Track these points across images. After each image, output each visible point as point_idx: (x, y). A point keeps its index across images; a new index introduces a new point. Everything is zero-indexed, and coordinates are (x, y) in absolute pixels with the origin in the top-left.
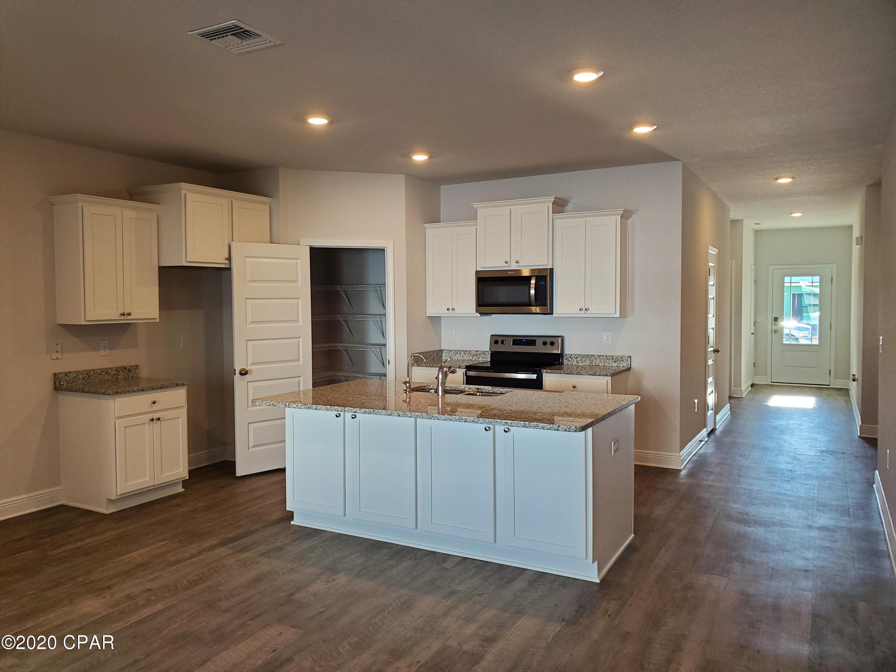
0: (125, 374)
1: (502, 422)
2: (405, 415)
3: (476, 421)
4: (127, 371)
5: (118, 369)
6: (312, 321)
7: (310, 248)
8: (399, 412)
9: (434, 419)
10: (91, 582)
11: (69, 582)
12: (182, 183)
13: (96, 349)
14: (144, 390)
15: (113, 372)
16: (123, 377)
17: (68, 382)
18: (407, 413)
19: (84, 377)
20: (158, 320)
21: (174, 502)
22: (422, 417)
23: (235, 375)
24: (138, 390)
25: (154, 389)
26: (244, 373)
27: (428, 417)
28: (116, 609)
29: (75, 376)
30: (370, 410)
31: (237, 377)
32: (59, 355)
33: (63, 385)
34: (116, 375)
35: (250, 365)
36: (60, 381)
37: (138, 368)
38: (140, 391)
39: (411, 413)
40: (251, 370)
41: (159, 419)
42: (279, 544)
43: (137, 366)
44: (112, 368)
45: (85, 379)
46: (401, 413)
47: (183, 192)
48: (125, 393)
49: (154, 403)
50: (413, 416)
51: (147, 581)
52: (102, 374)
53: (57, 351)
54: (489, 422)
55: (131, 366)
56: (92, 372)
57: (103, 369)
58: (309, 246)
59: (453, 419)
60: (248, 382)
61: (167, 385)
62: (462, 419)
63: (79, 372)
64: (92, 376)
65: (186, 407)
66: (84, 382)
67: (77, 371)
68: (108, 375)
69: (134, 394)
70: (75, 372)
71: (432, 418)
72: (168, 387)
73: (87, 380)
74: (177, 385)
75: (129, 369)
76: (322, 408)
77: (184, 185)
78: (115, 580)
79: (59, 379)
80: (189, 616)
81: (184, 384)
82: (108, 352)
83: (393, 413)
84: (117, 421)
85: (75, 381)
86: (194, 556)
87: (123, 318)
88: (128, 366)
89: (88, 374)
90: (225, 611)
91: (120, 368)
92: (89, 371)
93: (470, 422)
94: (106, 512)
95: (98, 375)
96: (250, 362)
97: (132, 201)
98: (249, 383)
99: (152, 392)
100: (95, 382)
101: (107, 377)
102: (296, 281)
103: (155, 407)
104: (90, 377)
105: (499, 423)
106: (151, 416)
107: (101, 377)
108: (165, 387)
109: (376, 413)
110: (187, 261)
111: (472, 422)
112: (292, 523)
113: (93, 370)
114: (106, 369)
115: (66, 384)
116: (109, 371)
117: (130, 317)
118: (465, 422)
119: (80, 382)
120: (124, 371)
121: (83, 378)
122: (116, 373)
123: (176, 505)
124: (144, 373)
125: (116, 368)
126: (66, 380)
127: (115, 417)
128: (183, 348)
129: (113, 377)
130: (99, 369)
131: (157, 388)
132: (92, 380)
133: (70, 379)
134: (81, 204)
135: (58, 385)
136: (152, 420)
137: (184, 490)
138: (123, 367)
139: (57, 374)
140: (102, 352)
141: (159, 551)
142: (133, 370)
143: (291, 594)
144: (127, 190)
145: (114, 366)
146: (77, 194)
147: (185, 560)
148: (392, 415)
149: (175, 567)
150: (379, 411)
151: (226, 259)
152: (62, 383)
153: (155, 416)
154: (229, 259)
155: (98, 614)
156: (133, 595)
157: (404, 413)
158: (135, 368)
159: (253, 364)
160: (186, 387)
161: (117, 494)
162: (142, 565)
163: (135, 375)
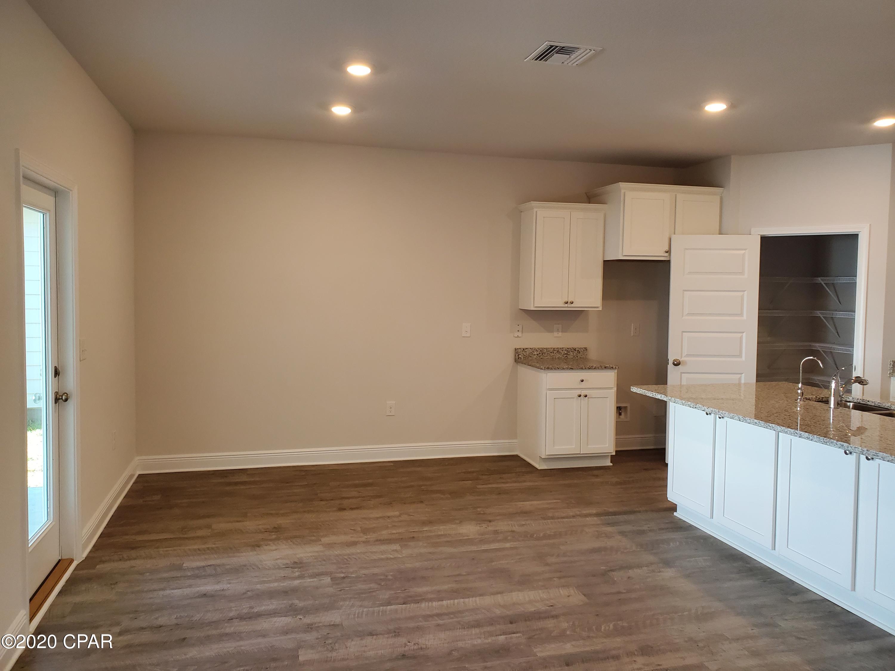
0: (575, 354)
1: (837, 443)
2: (745, 420)
3: (811, 438)
4: (577, 352)
5: (568, 350)
6: (758, 316)
7: (761, 237)
8: (740, 416)
9: (770, 429)
10: (484, 514)
11: (471, 509)
12: (620, 183)
13: (551, 331)
14: (573, 369)
15: (563, 352)
16: (572, 357)
17: (525, 356)
18: (746, 419)
19: (538, 353)
20: (600, 309)
21: (596, 472)
22: (759, 425)
23: (668, 364)
24: (567, 368)
25: (583, 369)
26: (677, 364)
27: (765, 426)
28: (481, 537)
29: (531, 352)
30: (716, 410)
31: (670, 366)
32: (520, 334)
33: (521, 358)
34: (566, 354)
35: (685, 357)
36: (519, 354)
37: (587, 350)
38: (569, 369)
39: (750, 419)
40: (685, 363)
41: (586, 396)
42: (645, 528)
43: (586, 349)
44: (563, 348)
45: (539, 355)
46: (741, 418)
47: (623, 191)
48: (555, 369)
49: (582, 381)
50: (751, 422)
51: (517, 525)
52: (553, 353)
53: (518, 331)
54: (824, 441)
55: (580, 348)
56: (545, 350)
57: (555, 348)
58: (760, 235)
59: (788, 432)
60: (681, 373)
61: (595, 367)
62: (796, 433)
63: (534, 349)
64: (545, 354)
65: (616, 389)
66: (538, 358)
67: (533, 348)
68: (559, 354)
69: (563, 371)
70: (531, 348)
71: (769, 427)
72: (596, 369)
73: (541, 356)
74: (605, 368)
75: (578, 350)
76: (679, 402)
77: (622, 185)
78: (498, 518)
79: (518, 353)
80: (520, 559)
81: (612, 367)
82: (560, 334)
83: (734, 416)
84: (548, 392)
85: (530, 356)
86: (567, 517)
87: (566, 305)
88: (577, 348)
89: (542, 352)
90: (547, 564)
91: (570, 349)
92: (543, 349)
93: (805, 438)
94: (538, 467)
95: (550, 353)
96: (685, 353)
97: (590, 203)
98: (683, 374)
99: (581, 371)
100: (547, 358)
101: (558, 355)
102: (742, 273)
103: (583, 385)
104: (544, 354)
105: (835, 444)
106: (579, 392)
107: (553, 354)
108: (593, 368)
109: (720, 414)
110: (624, 254)
111: (807, 438)
112: (675, 514)
113: (546, 349)
114: (557, 348)
115: (524, 358)
116: (560, 351)
117: (572, 305)
118: (800, 437)
119: (535, 357)
120: (573, 352)
121: (538, 355)
122: (566, 353)
123: (594, 476)
124: (593, 355)
125: (567, 349)
126: (524, 355)
127: (546, 389)
128: (632, 336)
129: (563, 356)
130: (551, 348)
131: (585, 369)
132: (545, 356)
133: (526, 354)
134: (535, 210)
135: (517, 358)
136: (580, 396)
137: (611, 464)
138: (573, 348)
139: (516, 349)
140: (556, 334)
141: (547, 506)
142: (581, 351)
143: (612, 570)
144: (586, 193)
145: (565, 347)
146: (532, 202)
147: (558, 518)
148: (733, 419)
149: (546, 521)
150: (723, 413)
151: (665, 252)
152: (520, 356)
153: (583, 393)
154: (669, 252)
155: (468, 536)
156: (499, 531)
157: (744, 418)
158: (584, 350)
159: (688, 355)
160: (616, 371)
161: (546, 454)
162: (526, 513)
163: (584, 356)
